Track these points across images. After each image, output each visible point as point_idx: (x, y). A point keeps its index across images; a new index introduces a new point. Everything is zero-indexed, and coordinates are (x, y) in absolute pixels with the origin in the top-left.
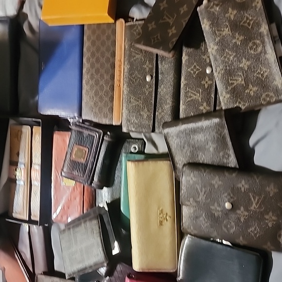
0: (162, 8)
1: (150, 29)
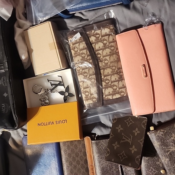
0: (119, 131)
1: (115, 148)
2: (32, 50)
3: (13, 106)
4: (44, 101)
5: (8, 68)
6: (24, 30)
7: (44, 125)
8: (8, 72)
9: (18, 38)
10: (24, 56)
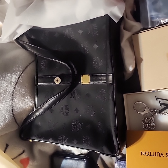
2: (141, 60)
3: (114, 129)
4: (148, 123)
5: (113, 81)
6: (134, 34)
7: (150, 155)
8: (113, 86)
9: (125, 44)
10: (132, 67)
